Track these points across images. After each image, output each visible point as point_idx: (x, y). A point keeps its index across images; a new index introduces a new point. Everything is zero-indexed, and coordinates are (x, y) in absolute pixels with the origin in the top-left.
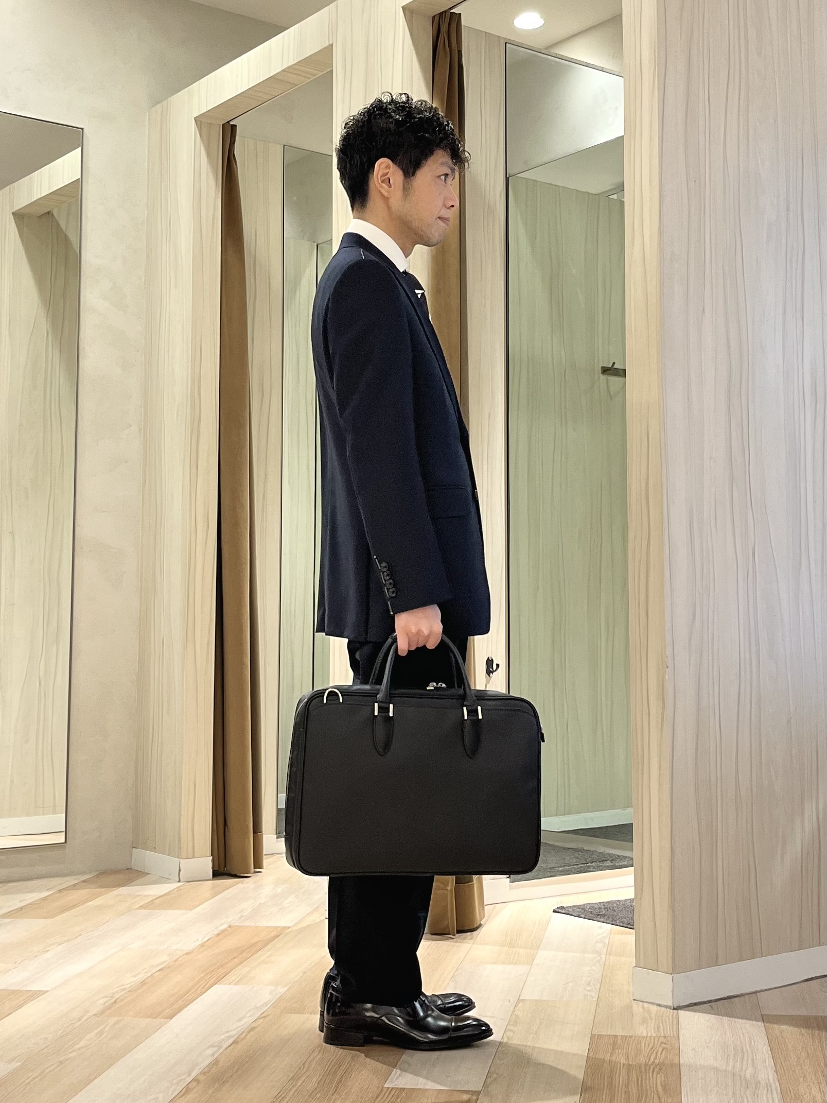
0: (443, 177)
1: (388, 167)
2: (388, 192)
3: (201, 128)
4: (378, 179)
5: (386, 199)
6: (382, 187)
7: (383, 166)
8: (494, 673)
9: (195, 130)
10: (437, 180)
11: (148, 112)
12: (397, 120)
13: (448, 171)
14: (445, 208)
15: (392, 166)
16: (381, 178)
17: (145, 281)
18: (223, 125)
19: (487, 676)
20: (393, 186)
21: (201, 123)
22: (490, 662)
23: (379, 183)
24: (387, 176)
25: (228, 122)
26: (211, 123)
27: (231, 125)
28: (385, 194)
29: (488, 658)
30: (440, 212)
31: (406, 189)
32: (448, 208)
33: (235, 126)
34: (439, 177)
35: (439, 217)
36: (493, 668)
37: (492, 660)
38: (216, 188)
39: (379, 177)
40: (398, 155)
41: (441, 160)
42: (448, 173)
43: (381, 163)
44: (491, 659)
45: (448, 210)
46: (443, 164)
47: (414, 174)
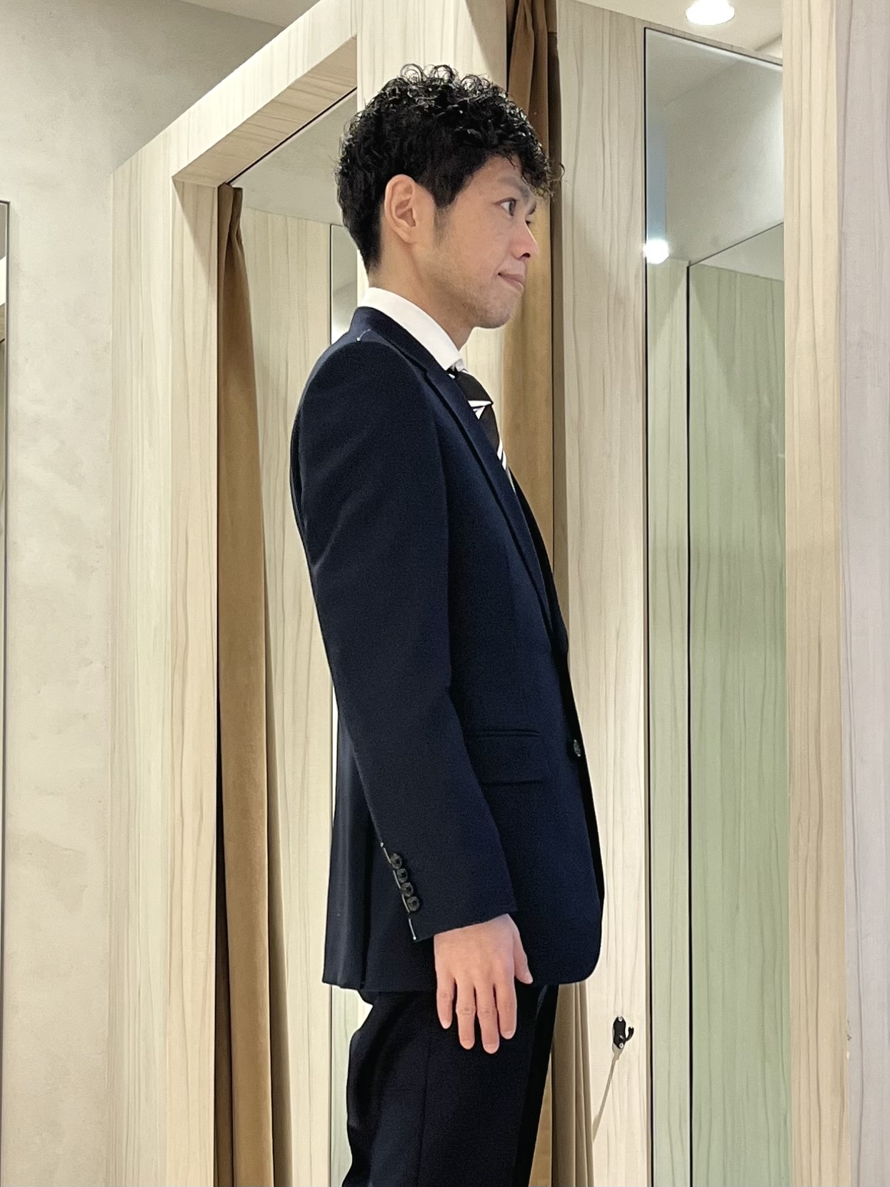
0: (506, 205)
1: (408, 190)
2: (409, 233)
3: (183, 193)
4: (391, 211)
5: (407, 246)
6: (397, 225)
7: (400, 189)
8: (627, 1043)
9: (174, 196)
10: (495, 209)
11: (112, 175)
12: (421, 108)
13: (515, 194)
14: (513, 259)
15: (414, 191)
16: (396, 211)
17: (110, 438)
18: (219, 188)
19: (615, 1046)
20: (417, 223)
21: (183, 186)
22: (619, 1026)
23: (393, 218)
24: (407, 208)
25: (229, 183)
26: (198, 186)
27: (235, 189)
28: (405, 236)
29: (617, 1019)
30: (500, 265)
31: (439, 226)
32: (520, 259)
33: (240, 189)
34: (499, 203)
35: (499, 274)
36: (624, 1035)
37: (624, 1022)
38: (208, 287)
39: (393, 208)
40: (425, 169)
41: (500, 175)
42: (516, 198)
43: (395, 185)
44: (620, 1020)
45: (519, 263)
46: (505, 181)
47: (451, 200)
